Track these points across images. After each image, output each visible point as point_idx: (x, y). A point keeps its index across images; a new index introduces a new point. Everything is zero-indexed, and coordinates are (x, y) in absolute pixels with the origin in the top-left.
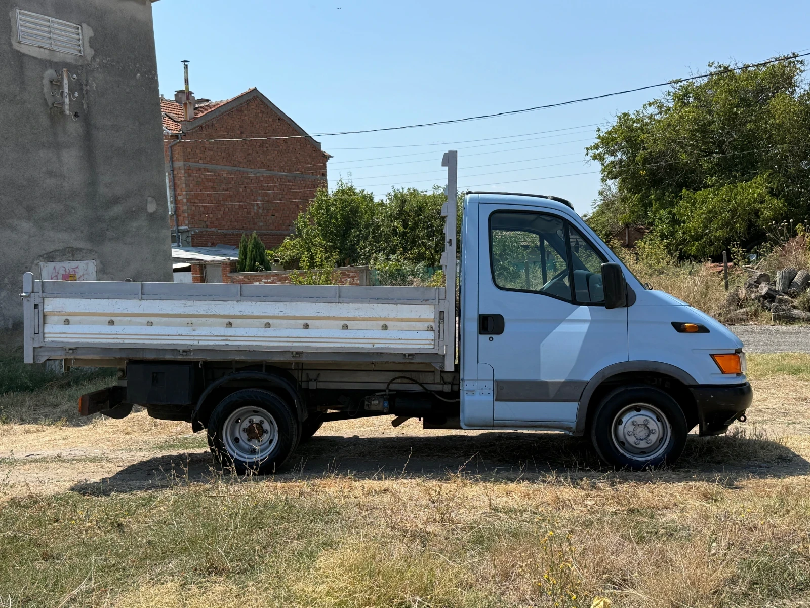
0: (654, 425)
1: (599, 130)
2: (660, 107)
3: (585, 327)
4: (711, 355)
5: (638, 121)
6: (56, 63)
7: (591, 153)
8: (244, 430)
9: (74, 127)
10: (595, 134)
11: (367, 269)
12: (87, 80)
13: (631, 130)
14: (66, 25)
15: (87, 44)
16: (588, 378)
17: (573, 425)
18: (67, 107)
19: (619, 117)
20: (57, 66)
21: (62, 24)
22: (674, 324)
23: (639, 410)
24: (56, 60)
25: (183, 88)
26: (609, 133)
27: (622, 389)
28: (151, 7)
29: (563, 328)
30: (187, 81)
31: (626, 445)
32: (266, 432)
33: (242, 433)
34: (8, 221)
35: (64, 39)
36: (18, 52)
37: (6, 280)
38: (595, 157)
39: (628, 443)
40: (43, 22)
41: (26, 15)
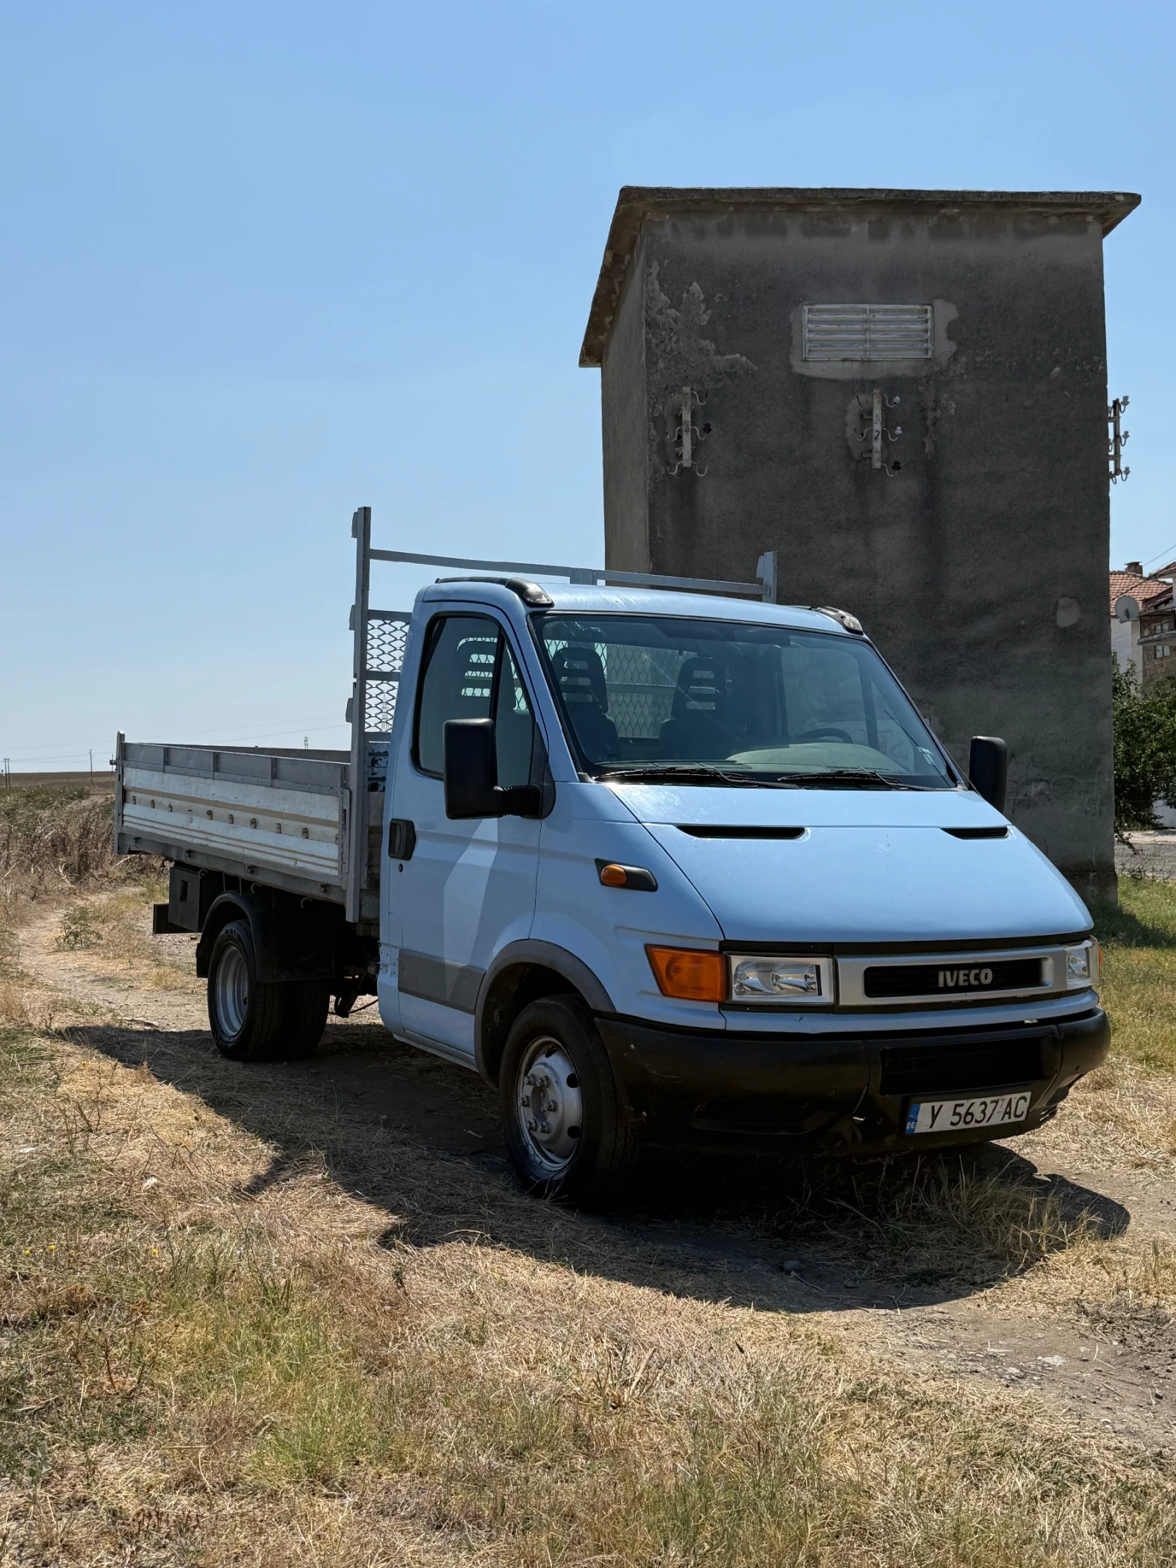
3: (491, 858)
4: (647, 946)
6: (874, 382)
14: (899, 312)
15: (942, 334)
18: (878, 456)
20: (868, 388)
21: (891, 312)
22: (598, 863)
23: (549, 1054)
24: (872, 377)
35: (892, 336)
36: (803, 376)
40: (853, 317)
41: (820, 311)
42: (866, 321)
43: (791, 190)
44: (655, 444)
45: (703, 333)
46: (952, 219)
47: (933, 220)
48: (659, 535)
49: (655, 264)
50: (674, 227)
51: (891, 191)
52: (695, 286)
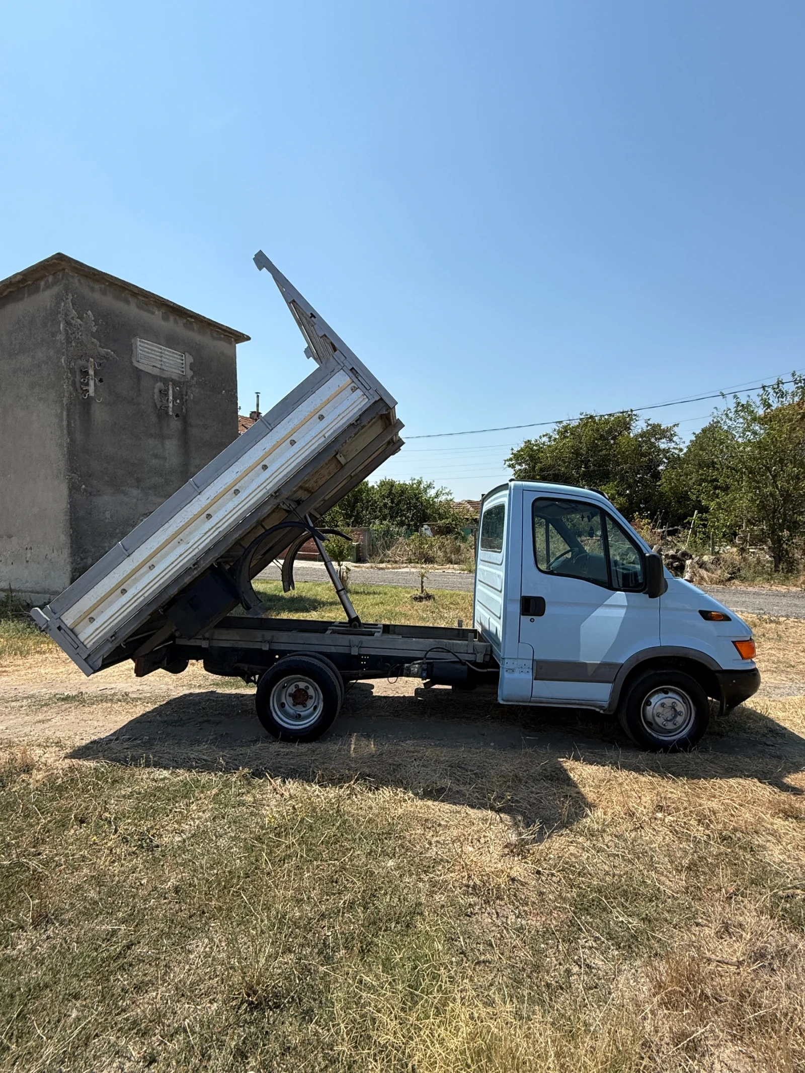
0: (681, 707)
1: (512, 449)
2: (550, 437)
3: (622, 612)
4: (733, 642)
5: (536, 445)
6: (164, 378)
7: (507, 463)
8: (290, 696)
9: (175, 424)
10: (510, 452)
11: (369, 529)
12: (187, 392)
13: (532, 450)
14: (173, 353)
15: (188, 367)
16: (622, 660)
17: (606, 705)
18: (171, 410)
19: (526, 443)
20: (165, 381)
21: (170, 352)
22: (701, 612)
23: (666, 693)
24: (164, 376)
25: (256, 410)
26: (518, 451)
27: (652, 672)
28: (235, 347)
29: (600, 612)
30: (258, 405)
31: (654, 725)
32: (311, 698)
33: (288, 697)
34: (122, 488)
35: (171, 362)
36: (137, 368)
37: (118, 531)
38: (509, 466)
39: (657, 724)
40: (157, 349)
41: (145, 343)
42: (161, 353)
43: (137, 287)
44: (70, 381)
45: (93, 335)
46: (191, 323)
47: (185, 321)
48: (73, 425)
49: (70, 295)
50: (79, 280)
51: (174, 304)
52: (90, 312)
